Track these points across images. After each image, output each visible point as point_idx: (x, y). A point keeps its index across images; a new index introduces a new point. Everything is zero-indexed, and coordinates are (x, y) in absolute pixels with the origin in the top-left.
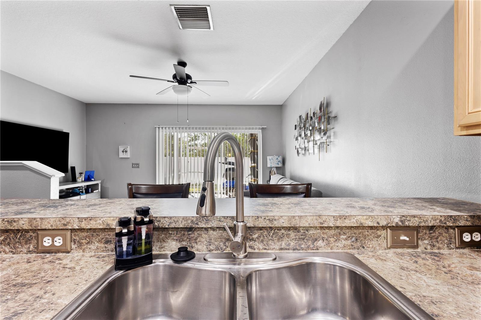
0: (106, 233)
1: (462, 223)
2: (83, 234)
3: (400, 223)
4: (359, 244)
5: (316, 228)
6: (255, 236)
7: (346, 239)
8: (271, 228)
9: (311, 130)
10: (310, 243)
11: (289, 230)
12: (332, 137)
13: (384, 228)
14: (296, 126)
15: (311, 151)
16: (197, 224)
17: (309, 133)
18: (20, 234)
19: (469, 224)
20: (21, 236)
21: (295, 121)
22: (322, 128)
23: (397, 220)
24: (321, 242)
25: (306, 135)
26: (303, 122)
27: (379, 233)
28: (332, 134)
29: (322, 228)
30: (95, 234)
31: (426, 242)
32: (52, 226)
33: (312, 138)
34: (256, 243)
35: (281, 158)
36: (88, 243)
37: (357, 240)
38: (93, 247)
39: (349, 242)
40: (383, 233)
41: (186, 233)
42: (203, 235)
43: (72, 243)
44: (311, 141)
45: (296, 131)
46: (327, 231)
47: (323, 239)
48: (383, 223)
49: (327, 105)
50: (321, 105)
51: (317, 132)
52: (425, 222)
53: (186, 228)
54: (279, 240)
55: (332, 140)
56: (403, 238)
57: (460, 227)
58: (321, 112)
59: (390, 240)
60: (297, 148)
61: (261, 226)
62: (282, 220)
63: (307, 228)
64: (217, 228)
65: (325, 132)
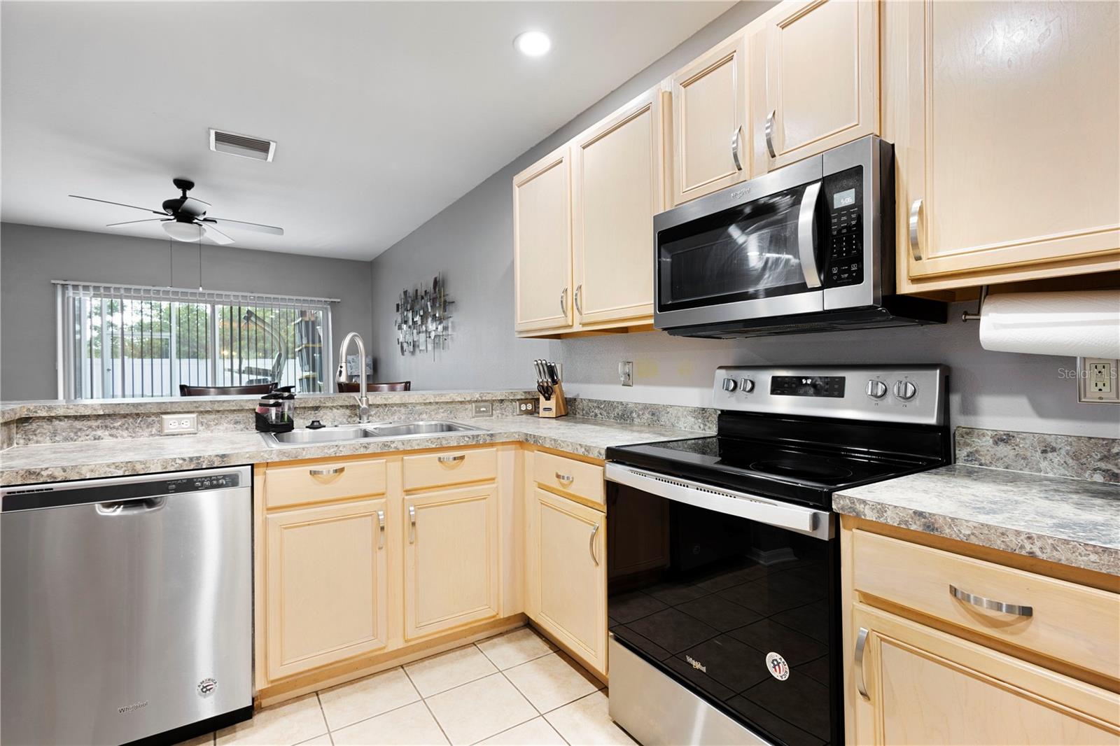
0: (235, 415)
1: (519, 397)
2: (211, 416)
3: (480, 398)
4: (451, 415)
5: (420, 404)
6: (373, 413)
7: (443, 412)
8: (385, 405)
9: (421, 316)
10: (416, 416)
11: (400, 407)
12: (450, 329)
13: (470, 402)
14: (398, 305)
15: (422, 347)
16: (325, 403)
17: (417, 319)
18: (140, 419)
19: (523, 397)
20: (141, 421)
21: (397, 298)
22: (437, 315)
23: (477, 396)
24: (424, 415)
25: (414, 323)
26: (410, 301)
27: (466, 406)
28: (450, 325)
29: (425, 404)
30: (223, 416)
31: (498, 412)
32: (183, 409)
33: (424, 328)
34: (374, 418)
35: (371, 359)
36: (217, 424)
37: (451, 412)
38: (221, 427)
39: (445, 414)
40: (469, 406)
41: (313, 412)
42: (329, 414)
43: (199, 425)
44: (423, 332)
45: (398, 313)
46: (429, 406)
47: (426, 413)
48: (468, 399)
49: (443, 285)
50: (436, 282)
51: (430, 319)
52: (495, 397)
53: (313, 407)
54: (392, 415)
55: (450, 333)
56: (483, 409)
57: (518, 400)
58: (435, 292)
59: (474, 412)
60: (402, 343)
61: (378, 403)
62: (395, 398)
63: (414, 405)
64: (341, 406)
65: (440, 320)
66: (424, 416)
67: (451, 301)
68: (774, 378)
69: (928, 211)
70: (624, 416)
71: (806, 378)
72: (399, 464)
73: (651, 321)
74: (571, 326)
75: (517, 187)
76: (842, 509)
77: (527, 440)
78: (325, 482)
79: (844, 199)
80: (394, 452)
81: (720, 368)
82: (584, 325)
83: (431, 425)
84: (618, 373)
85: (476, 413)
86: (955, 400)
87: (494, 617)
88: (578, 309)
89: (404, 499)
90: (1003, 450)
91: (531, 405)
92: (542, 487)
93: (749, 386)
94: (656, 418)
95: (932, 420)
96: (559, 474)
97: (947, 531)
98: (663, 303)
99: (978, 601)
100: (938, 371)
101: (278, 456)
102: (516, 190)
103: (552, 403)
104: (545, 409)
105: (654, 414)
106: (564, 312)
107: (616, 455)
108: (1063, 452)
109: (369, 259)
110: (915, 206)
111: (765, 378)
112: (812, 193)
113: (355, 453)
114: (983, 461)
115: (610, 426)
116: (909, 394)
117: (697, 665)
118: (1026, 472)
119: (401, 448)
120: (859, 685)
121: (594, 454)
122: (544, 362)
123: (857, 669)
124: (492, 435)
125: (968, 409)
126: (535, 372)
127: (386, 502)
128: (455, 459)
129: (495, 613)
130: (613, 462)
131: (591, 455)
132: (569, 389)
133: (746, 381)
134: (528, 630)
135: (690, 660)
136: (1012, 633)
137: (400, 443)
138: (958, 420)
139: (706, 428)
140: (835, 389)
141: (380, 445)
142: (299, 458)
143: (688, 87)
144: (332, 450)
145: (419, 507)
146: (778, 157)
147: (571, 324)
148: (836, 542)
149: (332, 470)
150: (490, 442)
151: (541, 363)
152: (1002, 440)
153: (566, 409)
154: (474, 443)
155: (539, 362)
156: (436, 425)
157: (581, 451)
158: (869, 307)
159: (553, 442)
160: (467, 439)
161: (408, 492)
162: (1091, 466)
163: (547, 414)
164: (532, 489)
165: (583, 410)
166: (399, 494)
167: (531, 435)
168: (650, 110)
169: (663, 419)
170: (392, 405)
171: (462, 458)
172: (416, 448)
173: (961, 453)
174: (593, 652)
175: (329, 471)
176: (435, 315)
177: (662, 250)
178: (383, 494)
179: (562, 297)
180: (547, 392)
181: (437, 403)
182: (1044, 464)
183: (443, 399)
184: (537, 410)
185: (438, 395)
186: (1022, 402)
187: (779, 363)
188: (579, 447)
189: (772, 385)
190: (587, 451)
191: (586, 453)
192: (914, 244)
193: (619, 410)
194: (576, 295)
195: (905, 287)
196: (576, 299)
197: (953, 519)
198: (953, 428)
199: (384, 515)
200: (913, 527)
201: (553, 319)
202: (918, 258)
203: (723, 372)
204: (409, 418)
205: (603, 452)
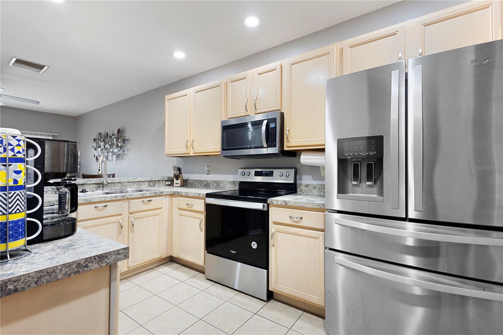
1: (165, 179)
4: (139, 187)
5: (127, 182)
7: (136, 185)
8: (112, 183)
9: (110, 145)
10: (125, 187)
12: (126, 151)
13: (146, 181)
14: (95, 139)
15: (110, 159)
17: (107, 146)
19: (167, 179)
21: (94, 136)
22: (120, 145)
23: (150, 179)
25: (105, 148)
26: (103, 138)
27: (145, 183)
28: (126, 149)
29: (129, 182)
31: (157, 185)
33: (111, 150)
37: (140, 185)
39: (136, 186)
40: (146, 183)
42: (88, 187)
44: (110, 152)
45: (95, 143)
46: (130, 183)
47: (129, 186)
48: (146, 180)
49: (123, 132)
50: (119, 131)
51: (115, 146)
52: (157, 179)
53: (81, 184)
54: (115, 187)
55: (126, 153)
56: (151, 184)
57: (165, 180)
58: (118, 135)
59: (148, 185)
60: (97, 157)
61: (110, 182)
62: (117, 180)
63: (124, 183)
64: (94, 184)
65: (121, 147)
66: (128, 187)
67: (127, 139)
68: (255, 171)
69: (290, 130)
70: (206, 185)
71: (264, 171)
72: (127, 203)
73: (220, 153)
74: (189, 154)
75: (167, 101)
76: (270, 202)
77: (174, 193)
78: (100, 210)
79: (272, 125)
80: (126, 199)
81: (240, 168)
82: (194, 153)
83: (133, 190)
84: (205, 170)
85: (149, 185)
86: (298, 176)
87: (160, 257)
88: (192, 147)
89: (129, 216)
90: (307, 188)
91: (171, 182)
92: (180, 209)
93: (248, 174)
94: (218, 185)
95: (292, 182)
96: (188, 203)
97: (289, 204)
98: (224, 148)
99: (294, 218)
100: (294, 169)
101: (83, 201)
102: (167, 102)
103: (179, 181)
104: (176, 183)
105: (218, 183)
106: (187, 148)
107: (209, 195)
108: (317, 188)
109: (75, 116)
110: (288, 129)
111: (253, 171)
112: (265, 122)
113: (112, 199)
114: (303, 192)
115: (203, 188)
116: (287, 175)
117: (233, 252)
118: (311, 194)
119: (129, 197)
120: (272, 244)
121: (201, 196)
122: (176, 166)
123: (272, 240)
124: (161, 192)
125: (301, 179)
126: (173, 169)
127: (122, 217)
128: (148, 201)
129: (161, 256)
130: (208, 197)
131: (200, 196)
132: (185, 176)
133: (247, 172)
134: (172, 262)
135: (231, 251)
136: (299, 223)
137: (129, 195)
138: (298, 182)
139: (235, 187)
140: (270, 174)
141: (121, 196)
142: (91, 201)
143: (233, 83)
144: (103, 198)
145: (135, 219)
146: (257, 110)
147: (189, 153)
148: (268, 211)
149: (102, 206)
150: (161, 195)
151: (175, 167)
152: (307, 186)
153: (184, 183)
154: (155, 195)
155: (175, 166)
156: (135, 190)
157: (197, 195)
158: (278, 153)
159: (185, 193)
160: (153, 194)
161: (130, 213)
162: (322, 191)
163: (177, 185)
164: (175, 210)
165: (191, 183)
166: (128, 214)
167: (176, 192)
168: (220, 87)
169: (221, 185)
170: (115, 183)
171: (151, 200)
172: (134, 197)
173: (299, 190)
174: (199, 260)
175: (101, 206)
176: (118, 145)
177: (224, 132)
178: (121, 214)
179: (186, 143)
180: (177, 177)
181: (133, 182)
182: (314, 191)
183: (136, 180)
184: (172, 184)
185: (134, 179)
186: (310, 177)
187: (257, 167)
188: (196, 194)
189: (255, 174)
190: (199, 195)
191: (198, 196)
192: (287, 138)
193: (205, 183)
194: (192, 143)
195: (286, 149)
196: (192, 144)
197: (290, 201)
198: (297, 183)
199: (122, 222)
200: (283, 204)
201: (182, 151)
202: (288, 142)
203: (241, 169)
204: (122, 188)
205: (205, 195)
